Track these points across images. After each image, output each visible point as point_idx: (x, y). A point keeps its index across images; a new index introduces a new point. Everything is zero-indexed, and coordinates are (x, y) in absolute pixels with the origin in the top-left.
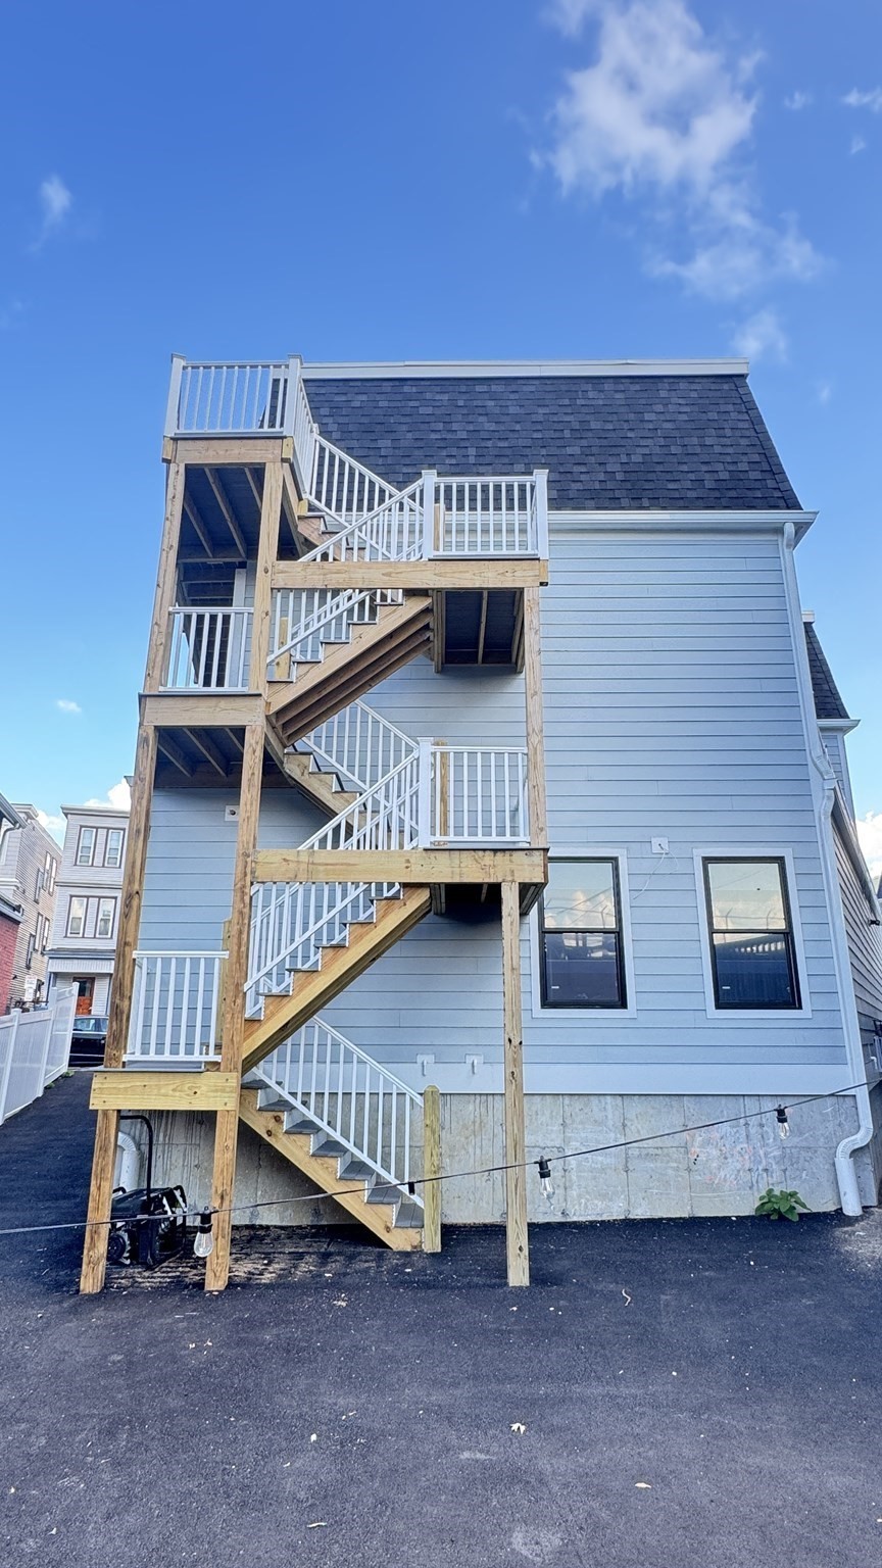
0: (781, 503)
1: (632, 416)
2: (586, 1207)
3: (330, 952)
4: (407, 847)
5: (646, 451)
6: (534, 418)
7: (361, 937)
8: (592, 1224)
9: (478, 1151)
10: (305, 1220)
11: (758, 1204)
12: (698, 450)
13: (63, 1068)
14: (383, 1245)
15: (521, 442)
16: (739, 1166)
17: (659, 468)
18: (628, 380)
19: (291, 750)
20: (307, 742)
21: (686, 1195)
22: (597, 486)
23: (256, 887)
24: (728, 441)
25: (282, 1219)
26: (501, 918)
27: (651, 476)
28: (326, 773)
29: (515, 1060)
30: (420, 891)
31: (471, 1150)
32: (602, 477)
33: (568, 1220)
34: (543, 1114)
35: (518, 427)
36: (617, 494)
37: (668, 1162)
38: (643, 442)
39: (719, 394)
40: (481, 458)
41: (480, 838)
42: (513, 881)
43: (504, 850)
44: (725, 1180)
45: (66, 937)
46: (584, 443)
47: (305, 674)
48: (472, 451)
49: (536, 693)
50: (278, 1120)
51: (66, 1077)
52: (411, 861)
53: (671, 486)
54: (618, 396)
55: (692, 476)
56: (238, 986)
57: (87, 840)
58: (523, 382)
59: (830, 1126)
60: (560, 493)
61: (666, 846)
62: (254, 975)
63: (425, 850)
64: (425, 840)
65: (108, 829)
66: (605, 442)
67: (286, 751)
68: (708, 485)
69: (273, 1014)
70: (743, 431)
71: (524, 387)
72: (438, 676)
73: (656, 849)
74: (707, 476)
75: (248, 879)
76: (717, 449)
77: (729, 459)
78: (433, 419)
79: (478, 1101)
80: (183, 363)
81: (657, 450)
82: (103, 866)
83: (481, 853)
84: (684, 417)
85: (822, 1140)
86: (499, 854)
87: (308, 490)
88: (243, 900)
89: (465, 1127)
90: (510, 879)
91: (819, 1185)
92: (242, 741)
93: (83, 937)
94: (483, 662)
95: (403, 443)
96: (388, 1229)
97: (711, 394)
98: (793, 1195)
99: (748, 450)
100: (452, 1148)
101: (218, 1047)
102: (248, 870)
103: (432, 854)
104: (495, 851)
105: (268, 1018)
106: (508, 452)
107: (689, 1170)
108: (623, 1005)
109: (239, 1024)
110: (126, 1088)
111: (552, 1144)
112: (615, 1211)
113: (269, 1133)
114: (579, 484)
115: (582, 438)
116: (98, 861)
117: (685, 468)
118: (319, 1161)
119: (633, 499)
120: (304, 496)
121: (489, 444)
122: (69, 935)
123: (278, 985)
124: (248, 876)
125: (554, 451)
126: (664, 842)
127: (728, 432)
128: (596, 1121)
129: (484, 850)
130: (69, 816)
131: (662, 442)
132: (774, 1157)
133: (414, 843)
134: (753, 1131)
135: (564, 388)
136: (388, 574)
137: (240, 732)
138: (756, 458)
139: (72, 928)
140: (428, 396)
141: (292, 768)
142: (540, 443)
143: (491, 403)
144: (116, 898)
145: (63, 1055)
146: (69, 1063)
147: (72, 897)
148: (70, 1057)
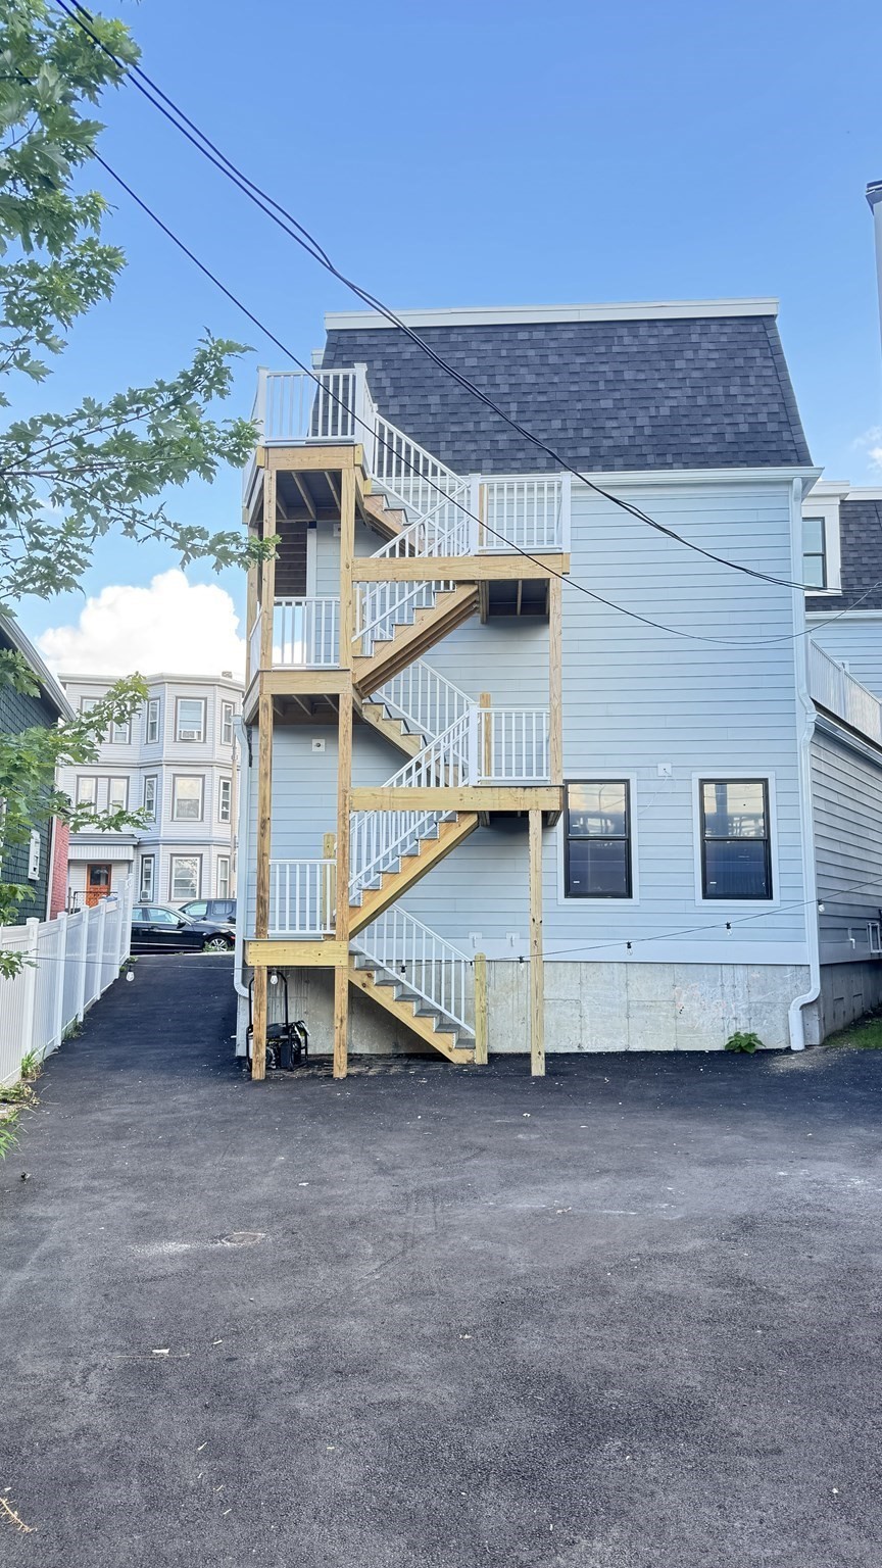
0: (794, 456)
1: (663, 364)
2: (596, 1043)
3: (408, 860)
4: (461, 784)
5: (673, 403)
6: (573, 368)
7: (429, 849)
8: (600, 1054)
9: (515, 1002)
10: (388, 1050)
11: (727, 1042)
12: (722, 400)
13: (128, 956)
14: (449, 1061)
15: (560, 396)
16: (715, 1015)
17: (685, 421)
18: (662, 324)
19: (367, 700)
20: (380, 694)
21: (672, 1035)
22: (626, 442)
23: (353, 814)
24: (751, 391)
25: (371, 1050)
26: (528, 835)
27: (677, 430)
28: (396, 719)
29: (537, 933)
30: (470, 816)
31: (510, 1002)
32: (631, 432)
33: (583, 1051)
34: (565, 976)
35: (556, 380)
36: (645, 450)
37: (660, 1011)
38: (672, 393)
39: (747, 338)
40: (522, 415)
41: (514, 777)
42: (537, 810)
43: (531, 787)
44: (703, 1025)
46: (617, 395)
47: (381, 651)
48: (514, 407)
49: (557, 666)
50: (370, 976)
51: (131, 962)
52: (465, 794)
53: (695, 440)
54: (652, 341)
55: (714, 429)
56: (344, 883)
58: (562, 327)
59: (788, 987)
60: (593, 450)
61: (669, 770)
62: (355, 876)
63: (475, 787)
64: (473, 780)
66: (636, 394)
67: (363, 701)
68: (729, 438)
69: (369, 902)
70: (767, 379)
71: (563, 333)
72: (483, 626)
73: (661, 773)
74: (729, 429)
75: (347, 808)
76: (741, 400)
77: (750, 410)
78: (477, 371)
79: (515, 967)
80: (267, 373)
81: (685, 402)
82: (111, 742)
83: (514, 789)
84: (713, 365)
85: (781, 997)
86: (527, 789)
87: (371, 470)
88: (344, 824)
89: (506, 985)
90: (535, 808)
91: (776, 1029)
92: (337, 705)
94: (521, 614)
95: (450, 399)
96: (450, 1050)
97: (741, 337)
98: (754, 1035)
99: (769, 400)
100: (496, 1000)
101: (333, 925)
102: (347, 802)
103: (479, 790)
104: (525, 787)
105: (366, 905)
106: (547, 407)
107: (676, 1018)
108: (629, 895)
109: (347, 909)
110: (272, 952)
111: (572, 997)
112: (618, 1046)
113: (364, 985)
114: (611, 440)
115: (615, 390)
117: (708, 420)
118: (401, 1004)
119: (658, 454)
120: (368, 476)
121: (530, 398)
123: (366, 881)
124: (346, 807)
125: (588, 405)
126: (668, 767)
127: (752, 381)
128: (605, 981)
129: (517, 787)
130: (68, 686)
131: (689, 392)
132: (742, 1009)
133: (466, 782)
134: (727, 990)
135: (601, 334)
136: (443, 568)
137: (335, 698)
138: (775, 408)
140: (474, 345)
141: (369, 715)
142: (576, 396)
143: (532, 353)
144: (128, 778)
145: (122, 947)
146: (132, 953)
147: (78, 776)
148: (132, 947)
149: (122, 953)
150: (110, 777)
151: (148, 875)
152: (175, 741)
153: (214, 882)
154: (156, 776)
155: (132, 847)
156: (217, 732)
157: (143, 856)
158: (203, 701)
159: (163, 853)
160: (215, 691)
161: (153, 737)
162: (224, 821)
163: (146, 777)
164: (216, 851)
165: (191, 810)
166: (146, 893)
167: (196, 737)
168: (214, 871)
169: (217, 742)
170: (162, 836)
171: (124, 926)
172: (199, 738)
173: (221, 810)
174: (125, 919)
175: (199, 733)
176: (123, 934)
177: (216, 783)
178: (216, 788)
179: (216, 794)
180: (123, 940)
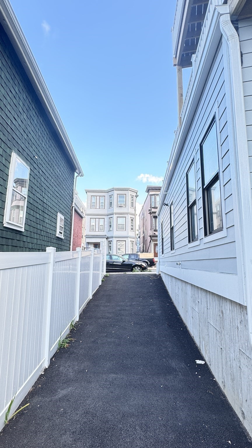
13: (105, 273)
45: (90, 231)
51: (106, 276)
57: (94, 200)
65: (100, 196)
82: (99, 208)
93: (95, 231)
116: (98, 207)
122: (91, 231)
130: (87, 193)
139: (92, 228)
144: (104, 218)
145: (103, 269)
146: (107, 272)
147: (91, 218)
148: (107, 269)
149: (102, 271)
150: (99, 218)
151: (110, 247)
152: (117, 207)
153: (129, 249)
154: (112, 217)
155: (105, 238)
156: (129, 204)
157: (109, 241)
158: (125, 195)
159: (114, 240)
160: (128, 192)
161: (111, 206)
162: (132, 230)
163: (109, 218)
164: (130, 239)
165: (122, 228)
166: (110, 252)
167: (123, 206)
168: (129, 246)
169: (129, 207)
170: (114, 235)
171: (103, 262)
172: (124, 206)
173: (131, 227)
174: (103, 259)
175: (124, 204)
176: (103, 265)
177: (129, 219)
178: (129, 221)
179: (129, 222)
180: (103, 267)
